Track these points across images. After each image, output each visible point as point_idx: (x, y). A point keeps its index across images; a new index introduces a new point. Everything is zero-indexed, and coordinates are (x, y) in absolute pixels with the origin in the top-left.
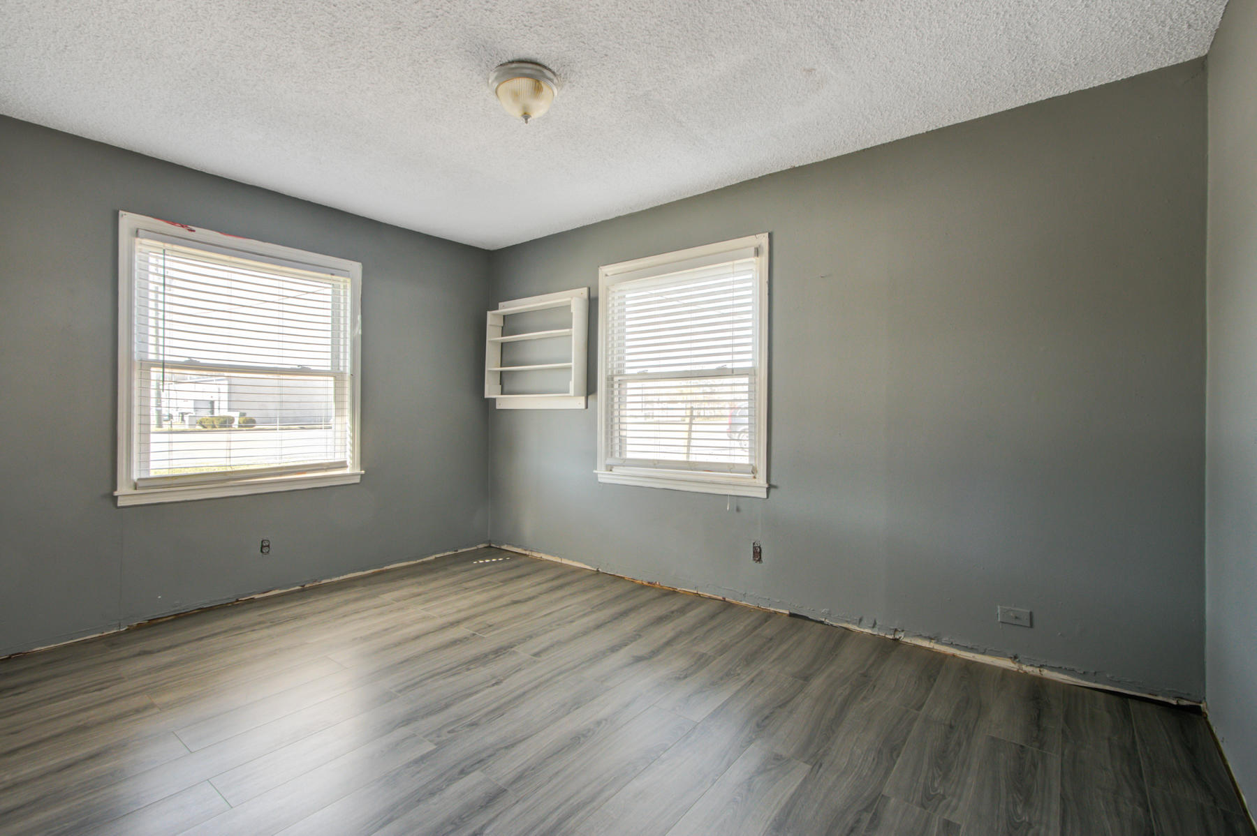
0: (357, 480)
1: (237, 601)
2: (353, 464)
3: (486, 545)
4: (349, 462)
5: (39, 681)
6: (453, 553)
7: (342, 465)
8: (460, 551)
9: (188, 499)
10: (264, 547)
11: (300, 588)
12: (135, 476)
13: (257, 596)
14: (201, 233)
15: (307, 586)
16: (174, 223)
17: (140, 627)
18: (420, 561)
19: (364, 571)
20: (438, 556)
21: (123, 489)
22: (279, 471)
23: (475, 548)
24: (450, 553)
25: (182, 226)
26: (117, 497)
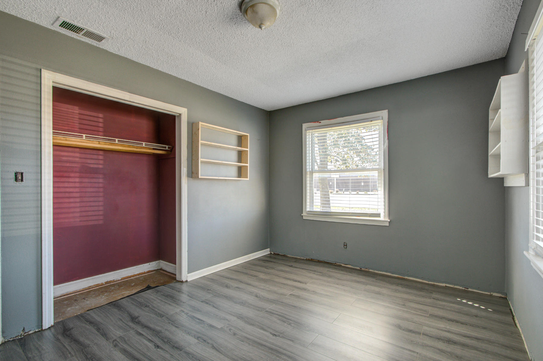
0: (387, 224)
1: (336, 263)
2: (385, 216)
3: (503, 296)
4: (382, 215)
5: (271, 262)
6: (464, 289)
7: (378, 215)
8: (470, 290)
9: (321, 220)
10: (345, 245)
11: (359, 269)
12: (308, 209)
13: (343, 265)
14: (323, 122)
15: (363, 269)
16: (315, 122)
17: (309, 260)
18: (433, 283)
19: (392, 274)
20: (448, 285)
21: (304, 214)
22: (349, 214)
23: (489, 294)
24: (461, 288)
25: (317, 122)
26: (302, 216)
